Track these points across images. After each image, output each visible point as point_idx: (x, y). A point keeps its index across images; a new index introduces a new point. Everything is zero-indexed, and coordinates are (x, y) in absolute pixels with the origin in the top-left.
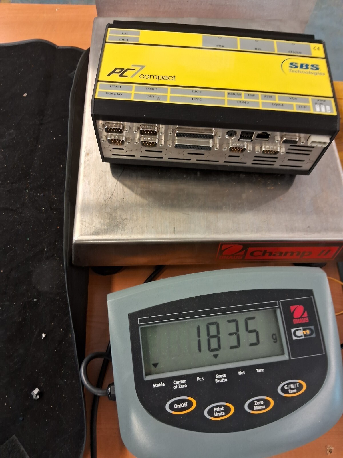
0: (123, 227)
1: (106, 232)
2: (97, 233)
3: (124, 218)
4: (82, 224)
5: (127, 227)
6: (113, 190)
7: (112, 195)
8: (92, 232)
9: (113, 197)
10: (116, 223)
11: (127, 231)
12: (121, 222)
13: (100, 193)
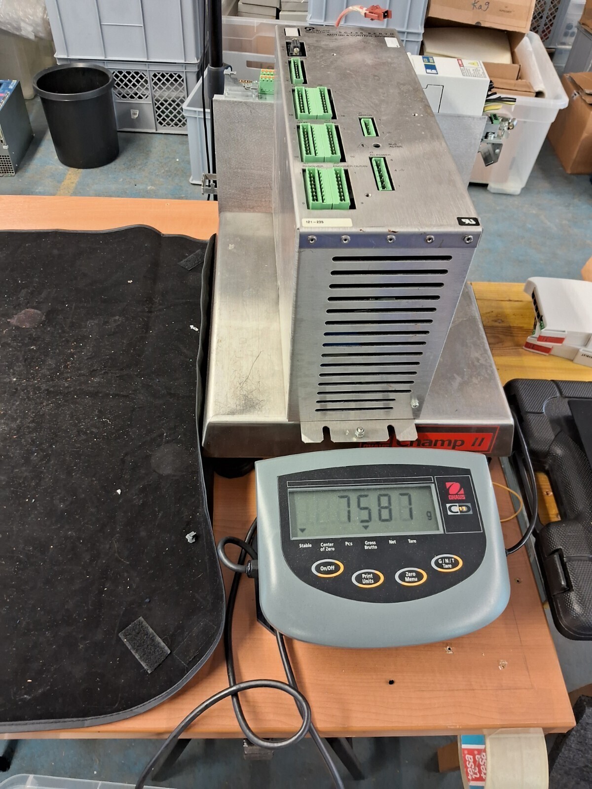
0: (260, 409)
1: (242, 412)
2: (233, 413)
3: (261, 400)
4: (216, 405)
5: (263, 408)
6: (248, 375)
7: (247, 378)
8: (228, 411)
9: (248, 380)
10: (252, 404)
11: (264, 412)
12: (257, 404)
13: (234, 377)
